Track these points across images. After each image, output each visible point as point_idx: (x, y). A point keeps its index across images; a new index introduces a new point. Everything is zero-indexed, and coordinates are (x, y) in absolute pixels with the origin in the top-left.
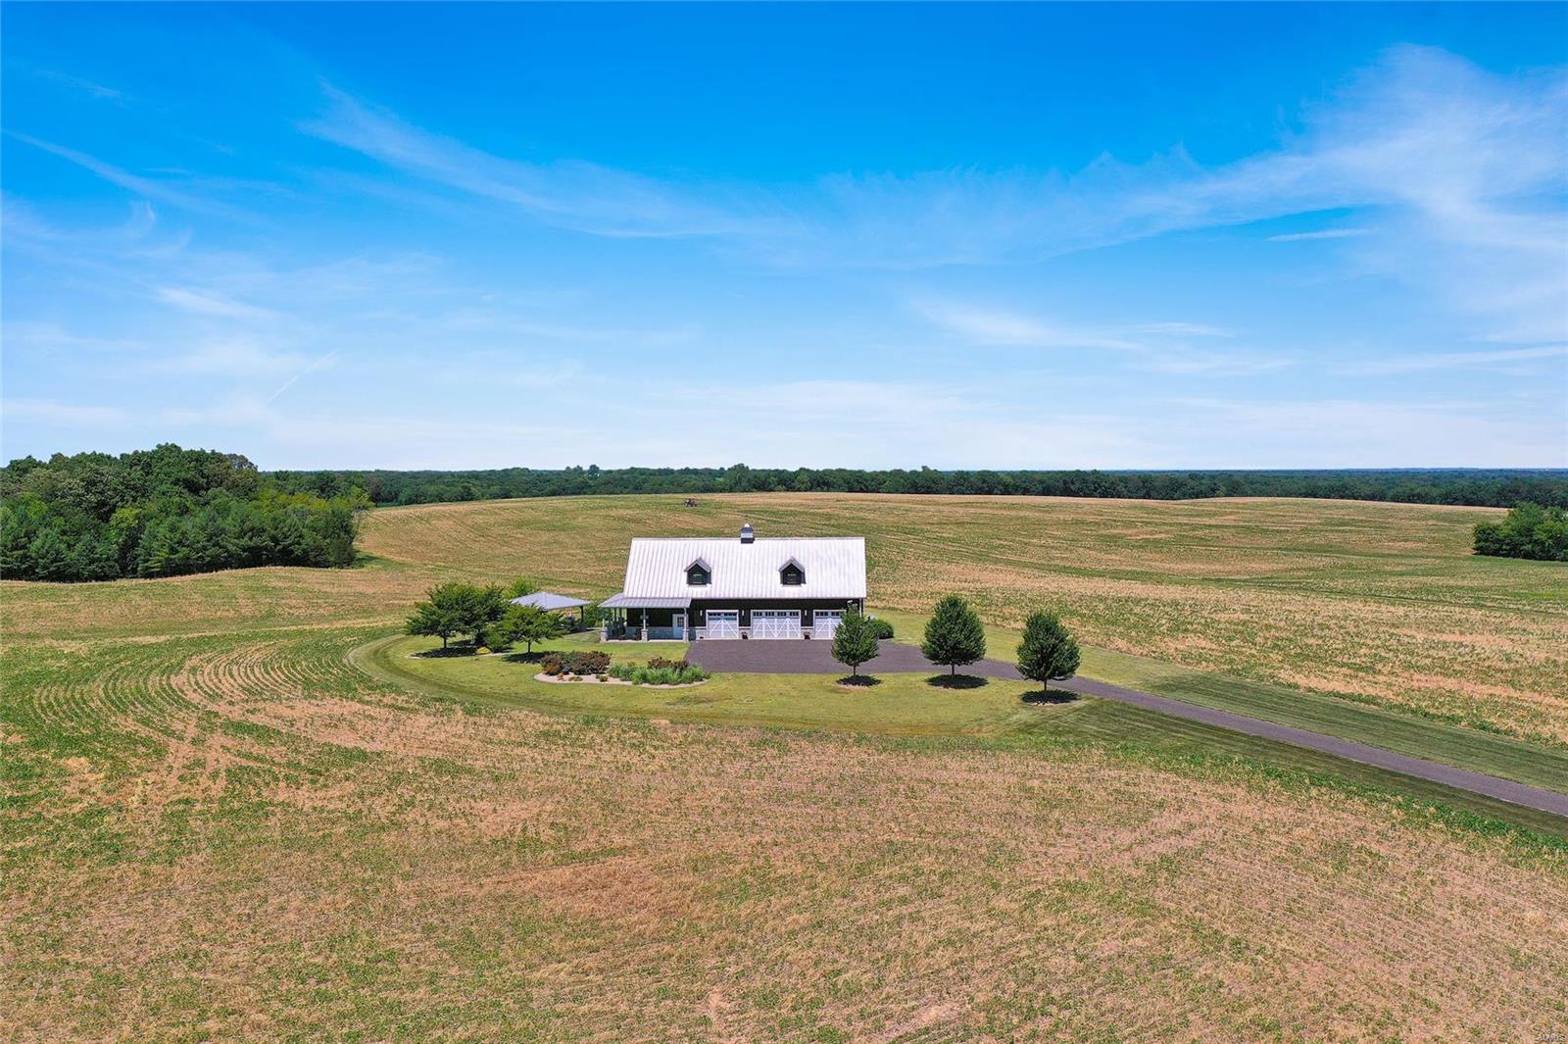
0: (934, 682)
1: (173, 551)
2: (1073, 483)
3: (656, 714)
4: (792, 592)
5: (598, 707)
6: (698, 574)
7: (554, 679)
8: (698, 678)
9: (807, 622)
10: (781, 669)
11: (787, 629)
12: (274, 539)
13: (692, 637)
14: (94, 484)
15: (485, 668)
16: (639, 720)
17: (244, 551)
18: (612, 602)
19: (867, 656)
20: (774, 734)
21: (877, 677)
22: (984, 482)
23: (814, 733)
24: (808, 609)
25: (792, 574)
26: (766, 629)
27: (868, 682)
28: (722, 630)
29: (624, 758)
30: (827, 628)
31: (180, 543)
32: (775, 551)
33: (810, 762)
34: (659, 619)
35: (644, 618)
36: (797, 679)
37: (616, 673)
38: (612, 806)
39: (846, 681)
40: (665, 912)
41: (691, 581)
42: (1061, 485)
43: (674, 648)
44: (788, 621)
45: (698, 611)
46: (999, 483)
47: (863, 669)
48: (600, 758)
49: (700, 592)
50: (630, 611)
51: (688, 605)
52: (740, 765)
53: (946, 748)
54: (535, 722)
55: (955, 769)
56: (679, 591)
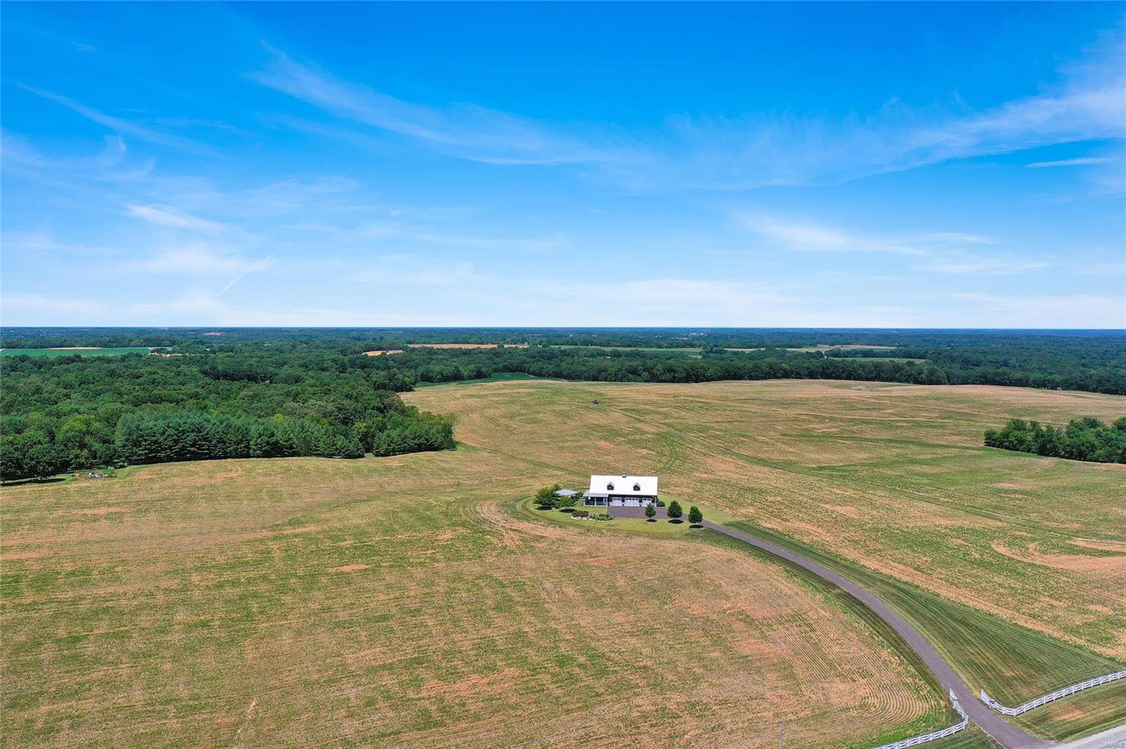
0: (670, 522)
1: (389, 445)
2: (828, 368)
3: (602, 529)
4: (637, 493)
5: (589, 527)
6: (610, 487)
7: (576, 518)
8: (611, 519)
9: (641, 501)
10: (633, 517)
11: (635, 503)
12: (427, 440)
13: (609, 505)
14: (341, 410)
15: (554, 513)
16: (599, 530)
17: (416, 445)
18: (586, 494)
19: (654, 514)
20: (630, 534)
21: (656, 519)
22: (771, 368)
23: (638, 534)
24: (641, 498)
25: (637, 488)
26: (629, 503)
27: (654, 521)
28: (617, 503)
29: (597, 539)
30: (646, 503)
31: (391, 442)
32: (632, 480)
33: (637, 541)
34: (600, 500)
35: (595, 499)
36: (636, 520)
37: (591, 517)
38: (598, 549)
39: (648, 521)
40: (610, 565)
41: (608, 489)
42: (821, 369)
43: (604, 509)
44: (635, 501)
45: (610, 498)
46: (781, 369)
47: (652, 518)
48: (592, 539)
49: (611, 492)
50: (592, 498)
51: (607, 496)
52: (622, 541)
53: (667, 539)
54: (577, 530)
55: (667, 543)
56: (606, 493)
